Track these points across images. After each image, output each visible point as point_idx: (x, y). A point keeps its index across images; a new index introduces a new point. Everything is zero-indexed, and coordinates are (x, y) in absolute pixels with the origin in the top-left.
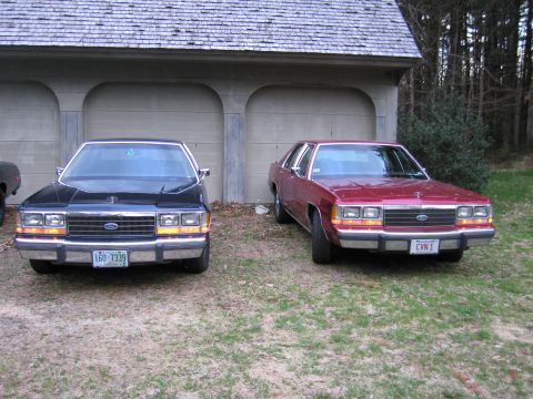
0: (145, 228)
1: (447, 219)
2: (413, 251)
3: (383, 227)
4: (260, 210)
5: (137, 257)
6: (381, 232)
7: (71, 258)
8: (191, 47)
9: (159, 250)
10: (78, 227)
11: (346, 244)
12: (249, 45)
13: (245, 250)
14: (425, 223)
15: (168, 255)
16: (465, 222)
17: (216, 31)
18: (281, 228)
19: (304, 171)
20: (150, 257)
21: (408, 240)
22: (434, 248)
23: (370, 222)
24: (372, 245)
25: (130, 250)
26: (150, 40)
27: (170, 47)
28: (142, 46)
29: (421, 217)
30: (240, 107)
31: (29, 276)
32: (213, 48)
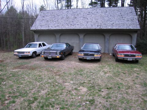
0: (93, 55)
1: (134, 56)
2: (128, 60)
4: (111, 54)
5: (92, 58)
6: (124, 57)
7: (84, 58)
9: (94, 58)
10: (85, 55)
11: (119, 59)
12: (109, 28)
13: (106, 59)
15: (95, 58)
16: (137, 56)
17: (104, 26)
18: (113, 57)
19: (116, 48)
20: (93, 59)
21: (127, 58)
22: (131, 60)
23: (122, 56)
24: (123, 59)
25: (91, 57)
26: (94, 28)
27: (97, 28)
28: (92, 28)
29: (130, 55)
30: (108, 37)
31: (78, 60)
32: (104, 28)
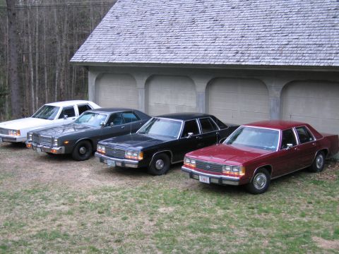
0: (122, 155)
1: (217, 169)
2: (201, 180)
3: (195, 169)
8: (238, 63)
9: (123, 163)
14: (208, 170)
15: (127, 165)
16: (227, 172)
17: (255, 52)
22: (208, 181)
23: (193, 166)
25: (116, 161)
27: (228, 63)
28: (216, 63)
29: (208, 167)
30: (277, 94)
32: (247, 63)
